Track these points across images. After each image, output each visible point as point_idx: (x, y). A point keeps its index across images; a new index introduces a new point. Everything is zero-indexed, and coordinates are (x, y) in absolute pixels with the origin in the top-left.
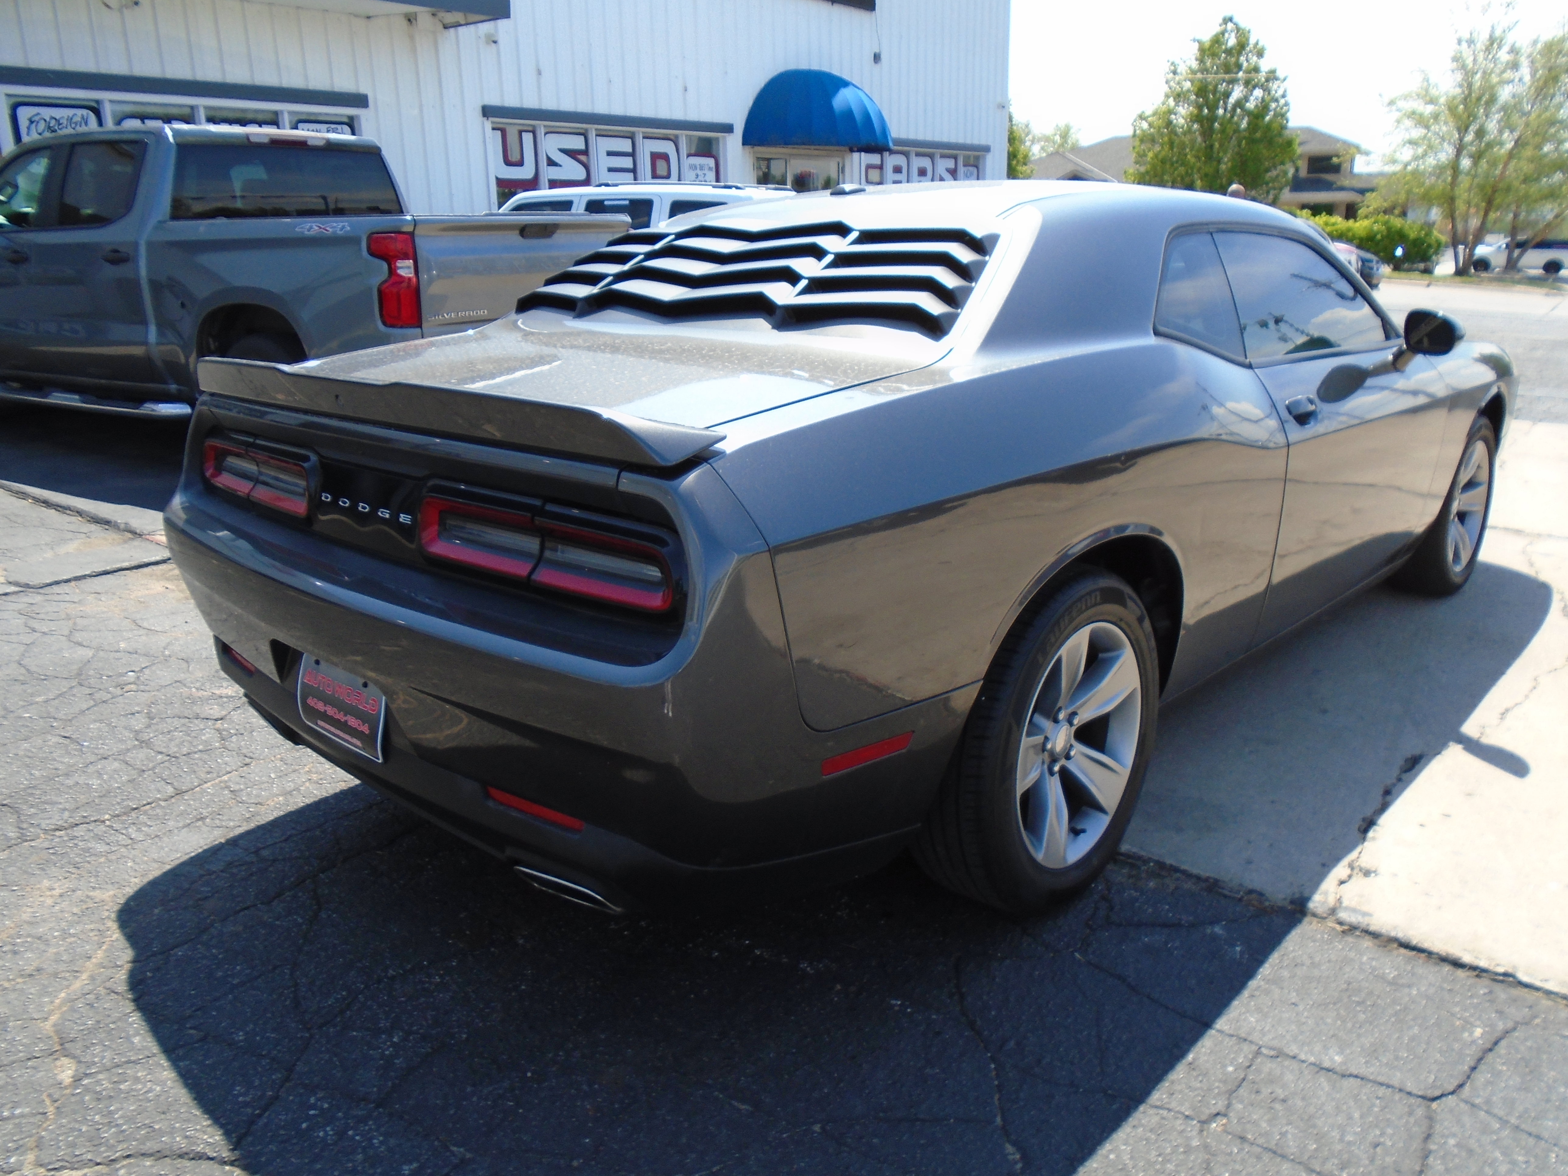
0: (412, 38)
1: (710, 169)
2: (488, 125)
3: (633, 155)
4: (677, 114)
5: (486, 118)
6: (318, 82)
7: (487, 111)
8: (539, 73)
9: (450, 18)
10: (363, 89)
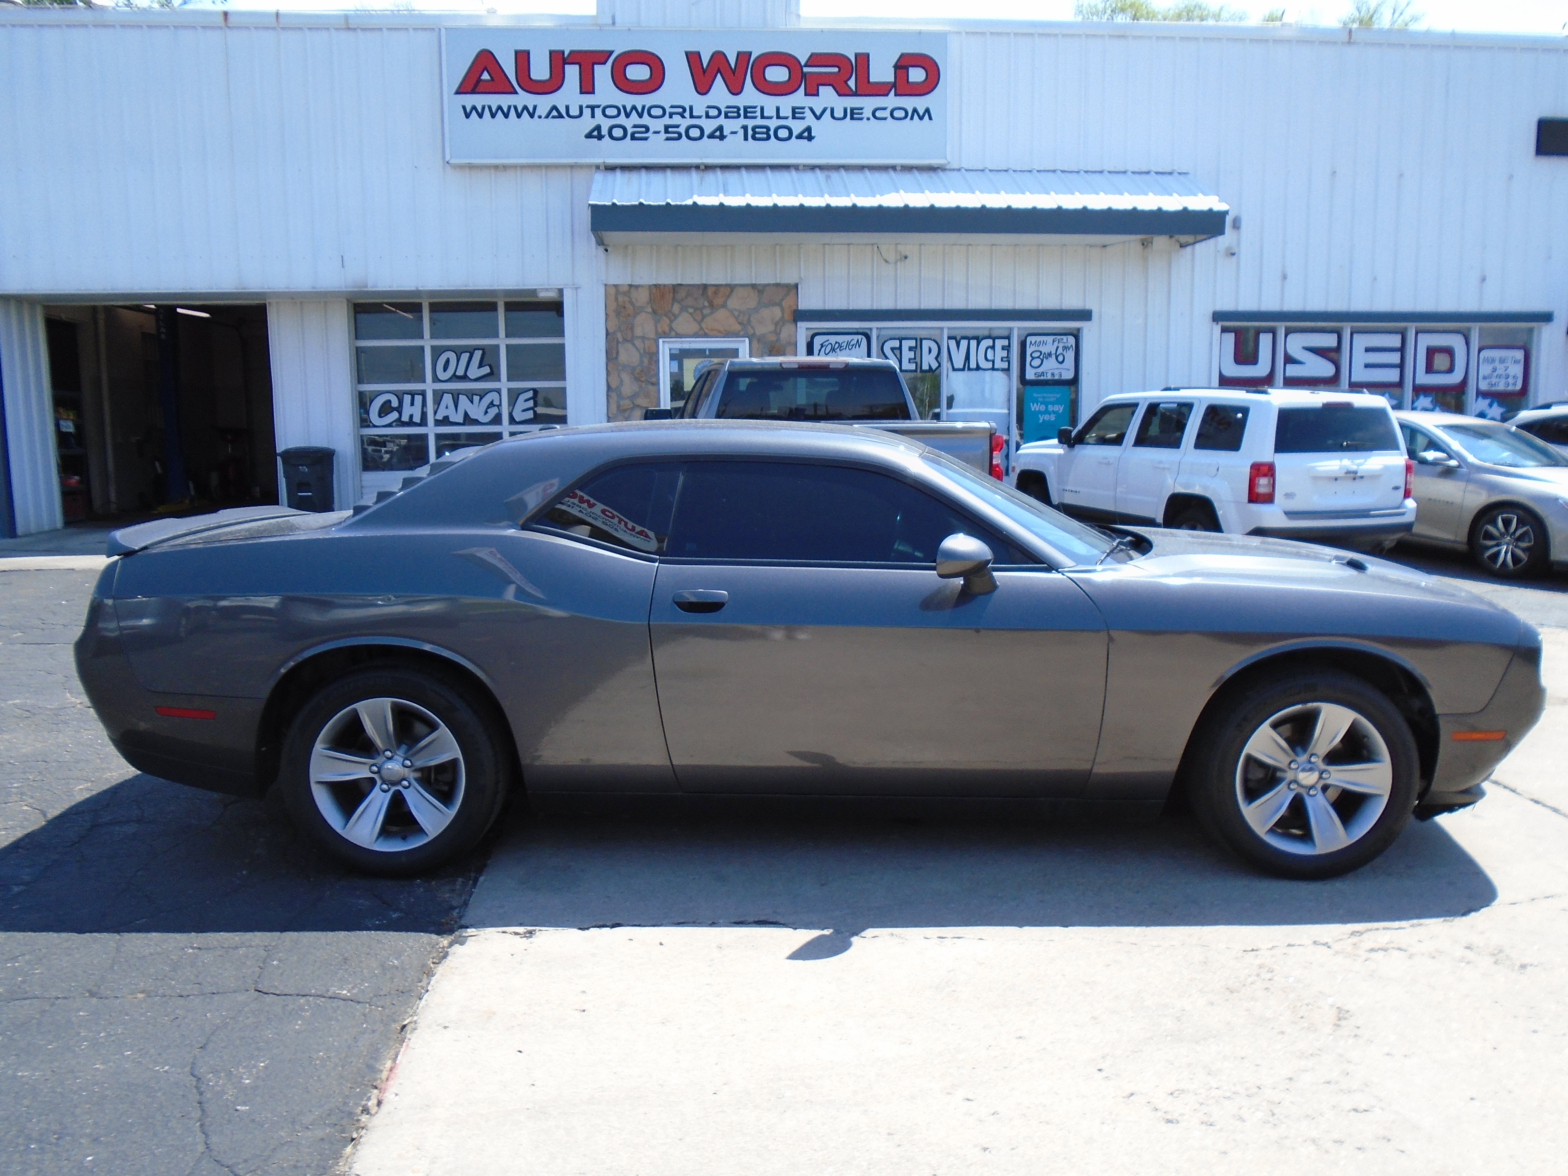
0: (1145, 259)
1: (1516, 362)
2: (1217, 329)
3: (1402, 350)
4: (1469, 305)
5: (1215, 323)
6: (1049, 302)
7: (1218, 317)
8: (1285, 277)
9: (1184, 239)
10: (1089, 304)
